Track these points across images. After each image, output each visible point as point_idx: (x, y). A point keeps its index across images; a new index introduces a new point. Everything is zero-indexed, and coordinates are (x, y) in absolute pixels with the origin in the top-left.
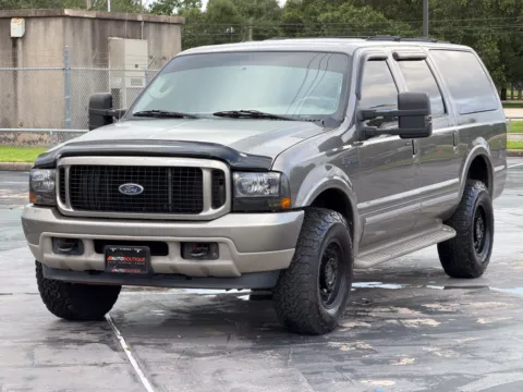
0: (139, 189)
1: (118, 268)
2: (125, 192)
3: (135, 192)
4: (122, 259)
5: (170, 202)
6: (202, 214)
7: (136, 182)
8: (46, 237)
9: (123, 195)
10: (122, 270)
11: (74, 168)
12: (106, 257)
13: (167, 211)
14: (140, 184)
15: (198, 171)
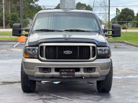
0: (71, 52)
1: (64, 76)
2: (66, 53)
3: (69, 53)
4: (66, 73)
5: (78, 56)
6: (90, 59)
7: (69, 50)
8: (37, 67)
9: (65, 54)
10: (66, 77)
11: (47, 47)
12: (60, 73)
13: (77, 59)
14: (71, 51)
15: (89, 47)
